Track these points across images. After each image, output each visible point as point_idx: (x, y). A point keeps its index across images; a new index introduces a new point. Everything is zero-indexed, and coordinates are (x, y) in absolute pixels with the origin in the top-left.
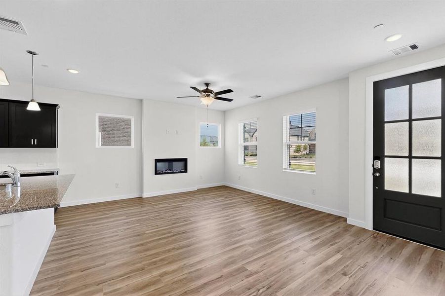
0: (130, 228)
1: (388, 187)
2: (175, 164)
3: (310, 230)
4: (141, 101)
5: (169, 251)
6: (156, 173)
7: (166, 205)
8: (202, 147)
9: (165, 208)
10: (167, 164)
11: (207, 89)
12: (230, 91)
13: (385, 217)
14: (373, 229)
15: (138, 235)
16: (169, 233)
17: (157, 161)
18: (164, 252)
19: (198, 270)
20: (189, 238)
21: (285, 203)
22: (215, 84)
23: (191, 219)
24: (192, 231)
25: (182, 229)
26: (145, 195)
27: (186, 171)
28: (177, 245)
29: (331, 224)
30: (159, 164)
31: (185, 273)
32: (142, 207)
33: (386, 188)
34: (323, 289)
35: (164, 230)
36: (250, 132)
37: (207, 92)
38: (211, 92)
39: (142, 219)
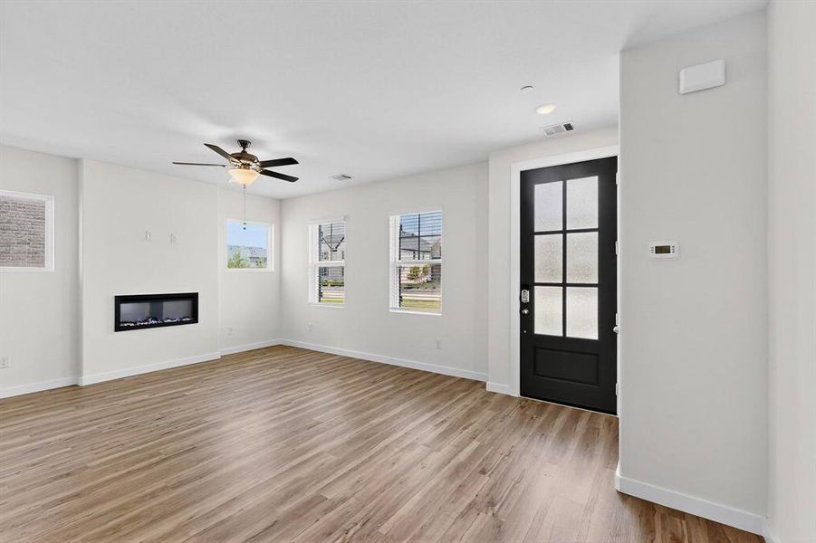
0: (43, 461)
1: (539, 329)
2: (167, 305)
3: (432, 408)
4: (76, 162)
5: (153, 495)
6: (119, 328)
7: (146, 396)
8: (233, 270)
9: (143, 404)
10: (146, 306)
11: (244, 152)
12: (291, 161)
13: (535, 374)
14: (521, 394)
15: (68, 475)
16: (152, 456)
17: (120, 300)
18: (142, 500)
19: (222, 522)
20: (202, 460)
21: (394, 367)
22: (260, 143)
23: (207, 419)
24: (210, 444)
25: (188, 442)
26: (86, 380)
27: (194, 318)
28: (172, 479)
29: (464, 394)
30: (124, 307)
31: (192, 533)
32: (77, 408)
33: (537, 331)
34: (453, 502)
35: (138, 452)
36: (330, 241)
37: (243, 158)
38: (252, 158)
39: (79, 435)
